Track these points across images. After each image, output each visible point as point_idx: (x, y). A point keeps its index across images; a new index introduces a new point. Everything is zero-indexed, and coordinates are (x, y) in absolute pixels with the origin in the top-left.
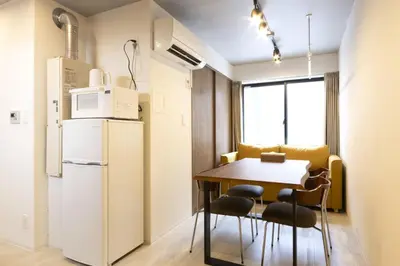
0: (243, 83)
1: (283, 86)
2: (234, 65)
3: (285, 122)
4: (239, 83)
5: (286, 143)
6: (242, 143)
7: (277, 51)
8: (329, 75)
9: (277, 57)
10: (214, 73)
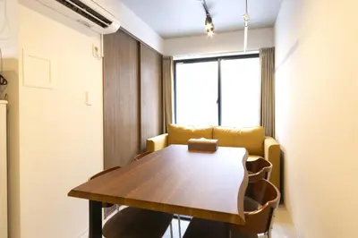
0: (174, 59)
1: (216, 63)
2: (165, 38)
3: (219, 101)
4: (170, 58)
5: (219, 124)
6: (173, 124)
7: (209, 19)
8: (264, 51)
9: (209, 26)
10: (139, 43)
